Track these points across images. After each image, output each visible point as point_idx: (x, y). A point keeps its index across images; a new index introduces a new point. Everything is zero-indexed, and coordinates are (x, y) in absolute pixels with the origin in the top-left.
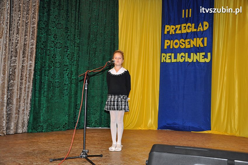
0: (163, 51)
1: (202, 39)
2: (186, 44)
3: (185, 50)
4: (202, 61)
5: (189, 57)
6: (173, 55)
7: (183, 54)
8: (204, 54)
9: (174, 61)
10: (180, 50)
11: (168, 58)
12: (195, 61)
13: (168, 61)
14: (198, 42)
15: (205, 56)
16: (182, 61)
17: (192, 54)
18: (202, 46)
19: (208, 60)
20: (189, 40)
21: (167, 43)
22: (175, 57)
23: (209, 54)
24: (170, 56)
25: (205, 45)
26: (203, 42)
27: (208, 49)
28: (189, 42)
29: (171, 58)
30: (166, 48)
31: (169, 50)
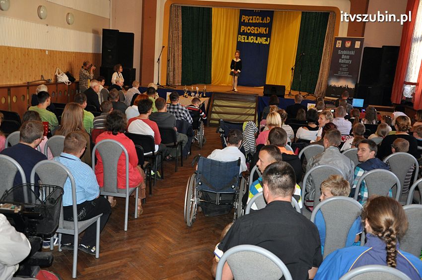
0: (240, 33)
1: (265, 28)
2: (255, 30)
3: (254, 35)
4: (264, 43)
5: (256, 40)
6: (246, 37)
7: (252, 37)
8: (266, 38)
9: (246, 41)
10: (251, 34)
11: (242, 39)
12: (260, 43)
13: (243, 41)
14: (262, 30)
15: (267, 40)
16: (252, 42)
17: (258, 38)
18: (265, 33)
19: (267, 43)
20: (257, 28)
21: (243, 28)
22: (248, 39)
23: (269, 39)
24: (244, 38)
25: (267, 33)
26: (266, 30)
27: (268, 36)
28: (257, 29)
29: (244, 39)
30: (241, 31)
31: (243, 33)
